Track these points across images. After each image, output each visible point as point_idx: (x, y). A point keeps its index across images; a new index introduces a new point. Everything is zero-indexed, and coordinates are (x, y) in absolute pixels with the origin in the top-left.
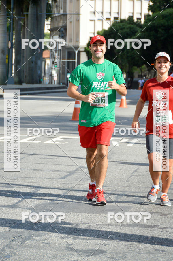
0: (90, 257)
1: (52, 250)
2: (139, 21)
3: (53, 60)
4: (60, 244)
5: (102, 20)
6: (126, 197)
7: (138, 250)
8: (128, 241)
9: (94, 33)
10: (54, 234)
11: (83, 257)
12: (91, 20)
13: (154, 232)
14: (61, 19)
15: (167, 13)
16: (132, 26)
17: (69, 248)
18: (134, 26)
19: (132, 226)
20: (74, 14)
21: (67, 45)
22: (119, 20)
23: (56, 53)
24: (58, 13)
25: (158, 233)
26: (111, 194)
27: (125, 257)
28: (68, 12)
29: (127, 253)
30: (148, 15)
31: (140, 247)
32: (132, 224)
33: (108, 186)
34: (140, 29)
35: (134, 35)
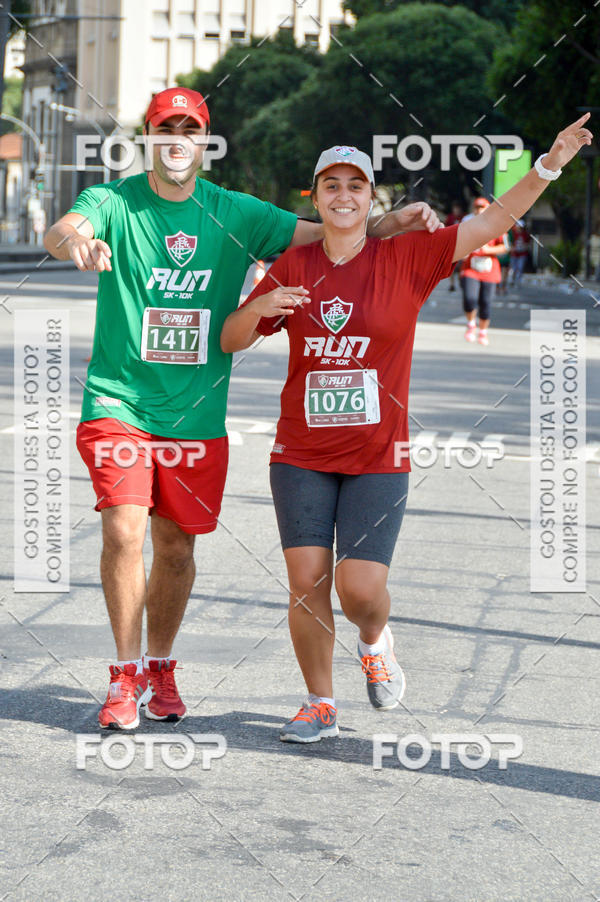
0: (146, 801)
1: (22, 778)
2: (313, 43)
3: (33, 165)
4: (49, 759)
5: (191, 38)
6: (264, 609)
7: (302, 782)
8: (271, 751)
9: (166, 82)
10: (29, 727)
11: (124, 802)
12: (157, 39)
13: (355, 721)
14: (59, 32)
15: (404, 17)
16: (289, 59)
17: (79, 772)
18: (296, 60)
19: (283, 704)
20: (101, 19)
21: (78, 119)
22: (246, 41)
23: (42, 142)
24: (49, 13)
25: (369, 725)
26: (216, 599)
27: (260, 804)
28: (82, 12)
29: (265, 790)
30: (343, 26)
31: (308, 771)
32: (285, 697)
33: (206, 574)
34: (316, 70)
35: (297, 88)
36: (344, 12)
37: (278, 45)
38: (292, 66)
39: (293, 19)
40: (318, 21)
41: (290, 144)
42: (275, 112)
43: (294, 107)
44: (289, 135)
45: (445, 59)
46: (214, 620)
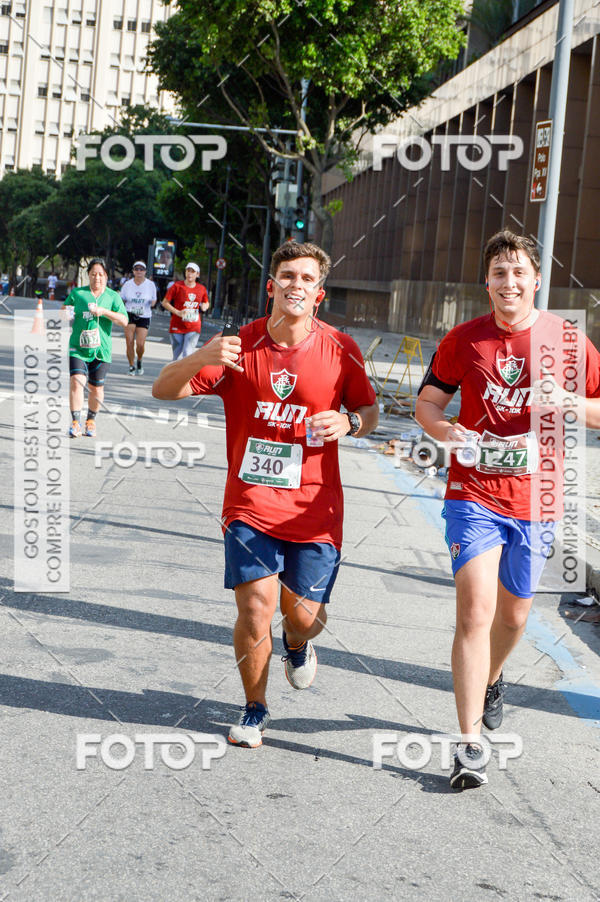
2: (53, 175)
6: (112, 527)
16: (40, 182)
17: (35, 643)
18: (44, 184)
22: (15, 171)
34: (56, 190)
35: (45, 199)
36: (71, 158)
37: (33, 175)
38: (41, 186)
39: (41, 160)
40: (55, 162)
41: (37, 230)
42: (31, 212)
43: (44, 209)
44: (38, 225)
45: (129, 188)
46: (83, 533)
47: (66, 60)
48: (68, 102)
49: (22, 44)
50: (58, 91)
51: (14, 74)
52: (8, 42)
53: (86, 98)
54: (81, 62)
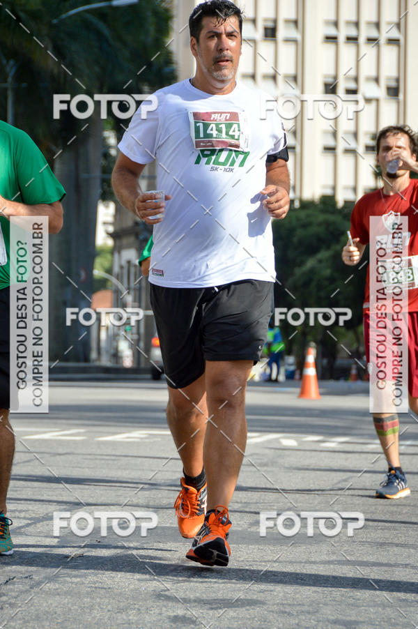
16: (332, 218)
22: (297, 204)
23: (129, 294)
36: (376, 180)
37: (323, 208)
38: (334, 223)
39: (334, 188)
40: (354, 189)
42: (320, 261)
44: (332, 279)
47: (362, 40)
48: (368, 100)
49: (296, 22)
50: (352, 85)
51: (287, 66)
52: (275, 21)
53: (394, 92)
54: (383, 41)
